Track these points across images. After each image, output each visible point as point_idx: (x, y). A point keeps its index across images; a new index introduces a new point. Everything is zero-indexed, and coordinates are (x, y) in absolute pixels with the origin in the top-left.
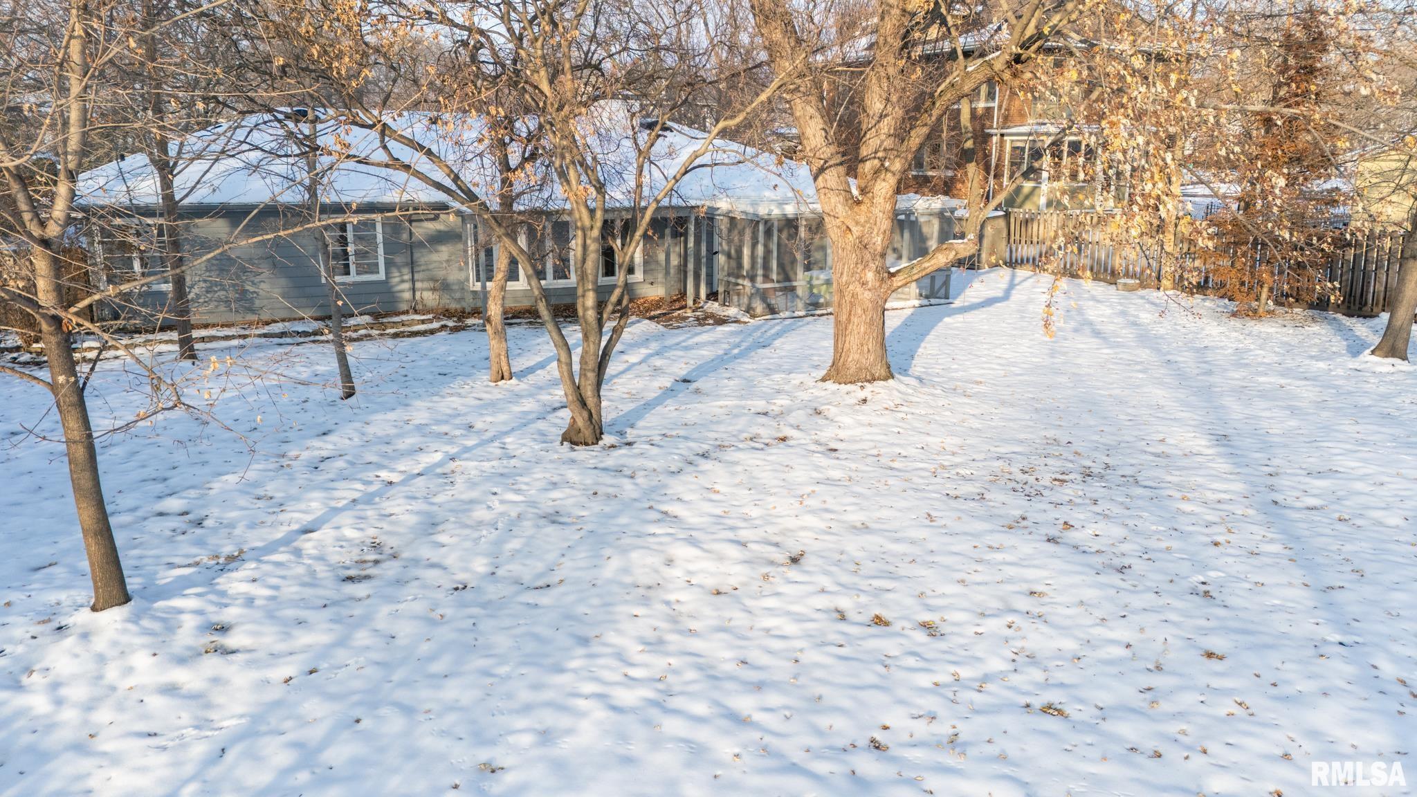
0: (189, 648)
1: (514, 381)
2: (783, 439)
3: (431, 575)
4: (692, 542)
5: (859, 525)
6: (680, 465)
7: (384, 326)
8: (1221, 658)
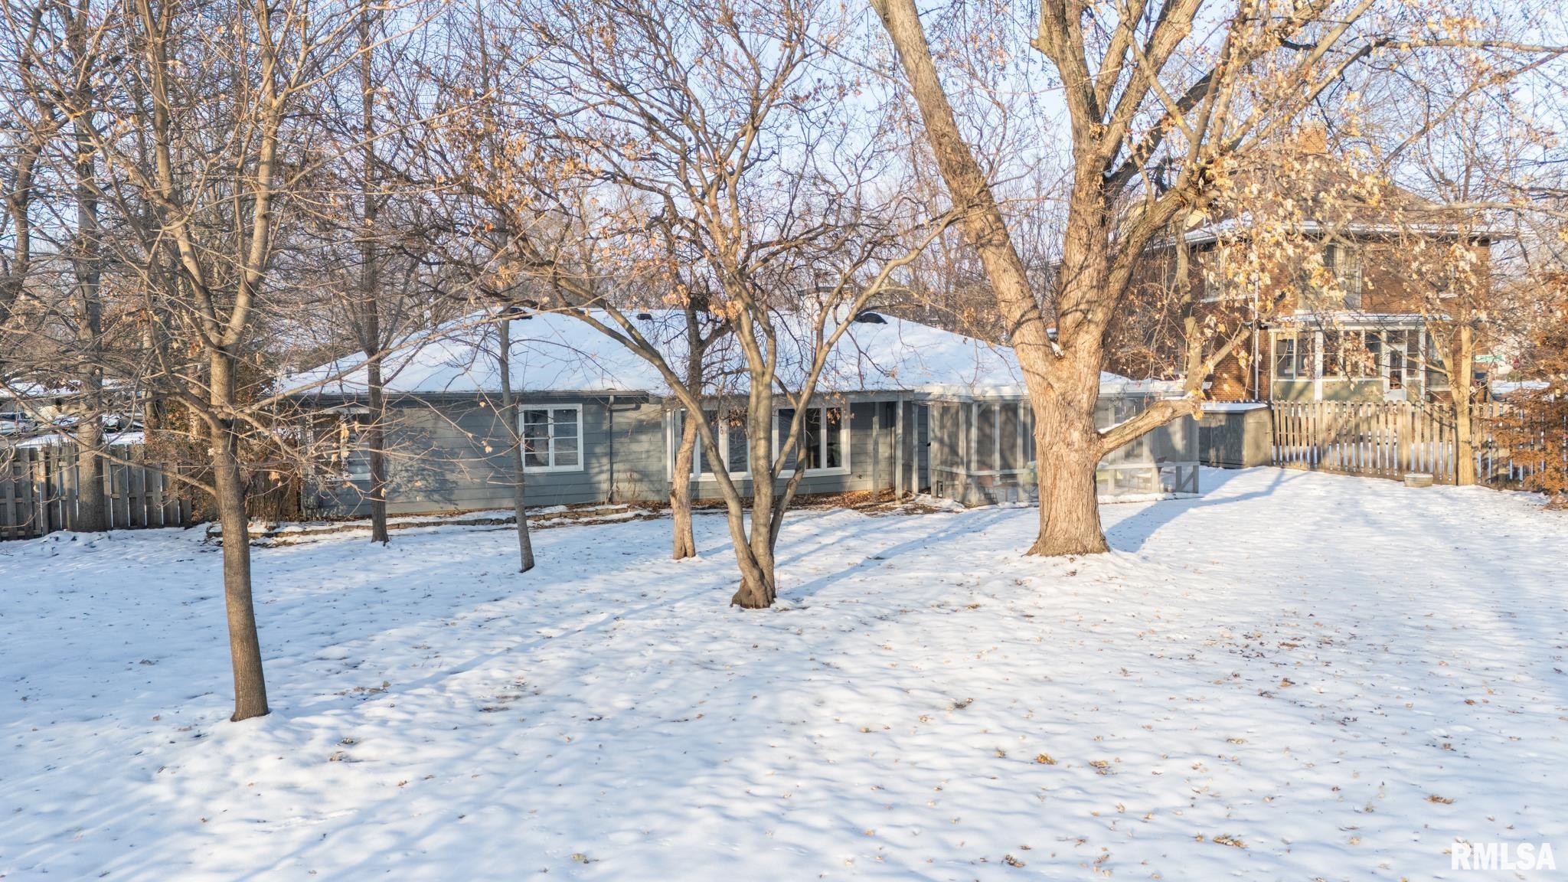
0: (315, 756)
1: (697, 558)
2: (975, 607)
3: (570, 708)
4: (849, 686)
5: (1041, 678)
6: (854, 625)
7: (578, 516)
8: (1449, 803)
